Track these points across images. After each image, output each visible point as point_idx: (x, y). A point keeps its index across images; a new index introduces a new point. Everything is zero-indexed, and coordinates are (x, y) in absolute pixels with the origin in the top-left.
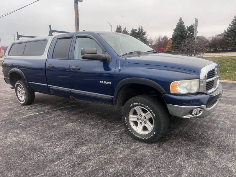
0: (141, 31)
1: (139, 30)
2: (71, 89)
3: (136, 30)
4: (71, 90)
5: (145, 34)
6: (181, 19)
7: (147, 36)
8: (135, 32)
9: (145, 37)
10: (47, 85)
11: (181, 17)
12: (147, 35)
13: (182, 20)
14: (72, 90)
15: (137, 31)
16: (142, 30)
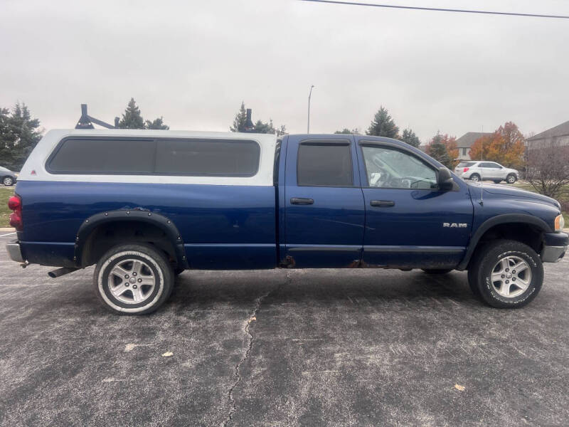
0: (22, 116)
1: (18, 112)
2: (361, 246)
3: (5, 111)
4: (363, 249)
5: (36, 127)
6: (132, 103)
7: (43, 131)
8: (5, 119)
9: (37, 134)
10: (274, 245)
11: (132, 99)
12: (41, 130)
13: (136, 105)
14: (365, 246)
15: (9, 116)
16: (26, 113)
